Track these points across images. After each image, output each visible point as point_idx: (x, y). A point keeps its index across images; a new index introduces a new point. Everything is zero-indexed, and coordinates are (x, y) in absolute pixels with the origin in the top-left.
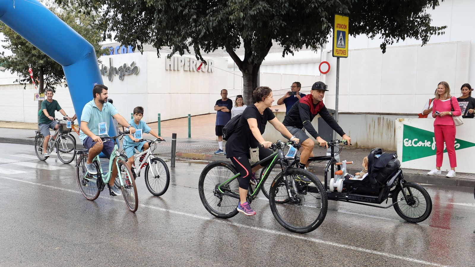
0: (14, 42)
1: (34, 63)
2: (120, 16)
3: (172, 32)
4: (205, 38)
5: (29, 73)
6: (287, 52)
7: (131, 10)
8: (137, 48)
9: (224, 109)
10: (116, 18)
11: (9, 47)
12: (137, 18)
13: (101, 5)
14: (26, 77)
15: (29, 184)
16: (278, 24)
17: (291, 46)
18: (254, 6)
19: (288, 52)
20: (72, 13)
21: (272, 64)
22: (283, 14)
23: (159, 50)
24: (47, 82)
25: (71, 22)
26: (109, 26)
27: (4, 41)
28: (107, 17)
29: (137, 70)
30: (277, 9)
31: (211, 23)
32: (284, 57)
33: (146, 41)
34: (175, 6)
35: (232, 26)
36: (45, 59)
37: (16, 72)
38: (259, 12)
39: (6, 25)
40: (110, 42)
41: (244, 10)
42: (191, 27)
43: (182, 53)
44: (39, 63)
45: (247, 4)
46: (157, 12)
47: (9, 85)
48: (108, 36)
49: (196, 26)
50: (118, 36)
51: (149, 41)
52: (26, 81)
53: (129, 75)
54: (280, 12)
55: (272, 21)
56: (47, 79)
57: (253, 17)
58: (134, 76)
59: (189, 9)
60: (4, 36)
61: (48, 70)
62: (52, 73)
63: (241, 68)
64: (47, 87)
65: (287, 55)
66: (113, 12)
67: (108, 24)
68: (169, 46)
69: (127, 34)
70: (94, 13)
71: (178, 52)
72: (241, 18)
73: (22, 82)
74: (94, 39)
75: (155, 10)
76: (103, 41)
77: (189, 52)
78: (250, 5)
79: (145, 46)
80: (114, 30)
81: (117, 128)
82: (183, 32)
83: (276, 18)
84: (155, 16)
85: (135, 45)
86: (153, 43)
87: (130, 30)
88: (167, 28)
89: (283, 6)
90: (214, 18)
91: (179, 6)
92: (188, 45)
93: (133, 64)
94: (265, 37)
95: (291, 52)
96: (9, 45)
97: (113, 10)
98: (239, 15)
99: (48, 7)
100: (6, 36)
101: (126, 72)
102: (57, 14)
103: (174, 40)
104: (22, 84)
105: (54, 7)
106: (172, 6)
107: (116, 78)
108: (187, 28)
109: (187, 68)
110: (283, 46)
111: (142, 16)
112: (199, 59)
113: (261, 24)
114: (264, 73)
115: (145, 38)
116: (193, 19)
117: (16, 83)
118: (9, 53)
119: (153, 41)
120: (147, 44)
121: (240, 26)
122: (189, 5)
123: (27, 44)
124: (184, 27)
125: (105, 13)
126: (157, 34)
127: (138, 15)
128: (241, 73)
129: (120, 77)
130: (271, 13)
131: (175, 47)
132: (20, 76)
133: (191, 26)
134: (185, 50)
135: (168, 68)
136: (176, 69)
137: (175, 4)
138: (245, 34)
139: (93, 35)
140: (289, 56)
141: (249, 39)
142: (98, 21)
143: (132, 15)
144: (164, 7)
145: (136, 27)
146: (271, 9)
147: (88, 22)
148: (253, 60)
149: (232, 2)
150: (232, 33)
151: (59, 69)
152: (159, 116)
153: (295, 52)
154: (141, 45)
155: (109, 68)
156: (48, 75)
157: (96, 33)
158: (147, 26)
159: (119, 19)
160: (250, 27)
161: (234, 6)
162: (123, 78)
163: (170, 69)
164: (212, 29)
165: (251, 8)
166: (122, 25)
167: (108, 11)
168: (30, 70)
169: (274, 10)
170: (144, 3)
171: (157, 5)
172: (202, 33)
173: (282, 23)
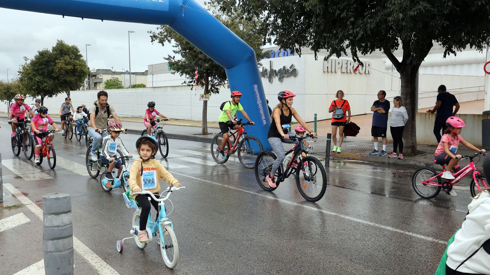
0: (183, 47)
1: (201, 67)
2: (279, 21)
3: (330, 34)
4: (362, 40)
5: (195, 75)
7: (290, 16)
8: (295, 51)
9: (380, 110)
10: (276, 22)
11: (179, 52)
12: (296, 22)
13: (263, 11)
14: (193, 79)
15: (190, 178)
16: (440, 23)
17: (453, 46)
18: (414, 6)
19: (450, 53)
20: (236, 19)
21: (432, 65)
22: (446, 13)
23: (317, 52)
24: (212, 83)
25: (235, 28)
26: (269, 31)
27: (175, 47)
28: (268, 22)
30: (439, 9)
31: (369, 25)
32: (445, 57)
33: (304, 44)
34: (333, 11)
35: (391, 28)
36: (210, 62)
37: (184, 75)
38: (419, 12)
39: (177, 33)
40: (270, 46)
41: (403, 10)
42: (348, 30)
43: (339, 55)
44: (205, 66)
45: (407, 5)
46: (315, 16)
48: (268, 40)
49: (353, 29)
50: (278, 40)
51: (307, 44)
52: (193, 82)
54: (442, 11)
55: (433, 21)
56: (212, 81)
57: (413, 18)
58: (292, 78)
59: (347, 12)
60: (175, 42)
61: (213, 73)
62: (217, 76)
63: (398, 70)
64: (211, 88)
65: (449, 55)
66: (274, 17)
67: (269, 29)
68: (326, 49)
69: (286, 38)
70: (254, 19)
71: (335, 54)
72: (400, 19)
73: (190, 84)
74: (255, 44)
75: (314, 14)
76: (263, 45)
77: (346, 55)
78: (410, 6)
79: (304, 49)
80: (273, 34)
82: (341, 35)
83: (437, 18)
84: (313, 20)
85: (294, 48)
86: (311, 47)
87: (289, 34)
88: (324, 31)
89: (445, 5)
90: (372, 21)
91: (337, 10)
92: (345, 48)
94: (425, 37)
95: (454, 52)
96: (179, 50)
97: (274, 15)
98: (398, 16)
99: (215, 15)
100: (177, 42)
102: (223, 21)
103: (331, 43)
104: (190, 85)
105: (220, 14)
106: (330, 10)
107: (276, 79)
108: (344, 31)
109: (344, 70)
110: (444, 47)
111: (301, 21)
112: (356, 61)
113: (421, 24)
114: (423, 74)
115: (304, 41)
116: (351, 22)
117: (184, 84)
118: (179, 57)
119: (311, 44)
120: (305, 47)
121: (399, 27)
122: (347, 8)
123: (195, 49)
124: (341, 30)
125: (266, 19)
126: (315, 37)
127: (296, 20)
128: (398, 75)
130: (433, 13)
131: (332, 49)
132: (188, 78)
133: (349, 28)
134: (342, 52)
135: (326, 70)
136: (333, 70)
137: (333, 8)
138: (404, 35)
139: (255, 39)
140: (451, 57)
141: (408, 40)
142: (259, 26)
143: (291, 19)
144: (322, 11)
145: (295, 31)
146: (432, 9)
147: (250, 28)
148: (411, 61)
149: (391, 3)
150: (390, 34)
151: (223, 71)
152: (316, 116)
153: (458, 53)
154: (299, 48)
157: (257, 38)
158: (305, 31)
159: (279, 24)
160: (409, 28)
161: (393, 7)
164: (370, 30)
165: (411, 9)
166: (281, 29)
167: (269, 17)
168: (196, 72)
169: (435, 9)
170: (302, 8)
171: (315, 9)
172: (360, 36)
173: (445, 23)
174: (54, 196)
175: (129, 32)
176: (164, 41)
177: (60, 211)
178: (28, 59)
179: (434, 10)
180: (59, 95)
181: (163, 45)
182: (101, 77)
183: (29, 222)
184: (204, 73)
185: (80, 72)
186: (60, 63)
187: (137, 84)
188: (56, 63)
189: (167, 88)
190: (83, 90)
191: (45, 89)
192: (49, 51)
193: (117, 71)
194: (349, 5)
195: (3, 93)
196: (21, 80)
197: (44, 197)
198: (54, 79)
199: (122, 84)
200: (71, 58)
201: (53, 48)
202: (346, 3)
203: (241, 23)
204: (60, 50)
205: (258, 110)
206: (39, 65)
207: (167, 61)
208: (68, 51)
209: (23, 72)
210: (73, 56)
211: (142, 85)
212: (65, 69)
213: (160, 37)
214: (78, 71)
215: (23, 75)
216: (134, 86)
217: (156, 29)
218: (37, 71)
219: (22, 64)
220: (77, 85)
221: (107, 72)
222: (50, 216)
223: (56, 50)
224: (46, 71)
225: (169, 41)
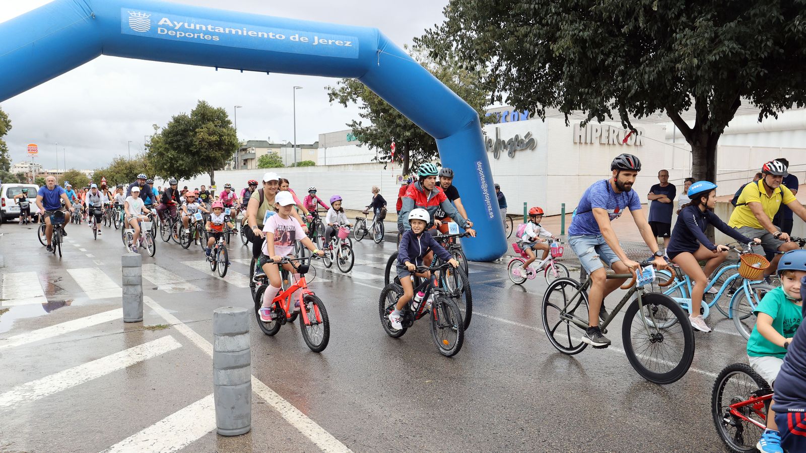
0: (375, 108)
1: (398, 136)
2: (514, 71)
3: (588, 90)
4: (636, 97)
5: (390, 148)
6: (766, 113)
7: (531, 62)
8: (536, 114)
9: (662, 198)
10: (509, 73)
11: (367, 115)
12: (538, 72)
13: (490, 57)
14: (387, 154)
16: (754, 72)
17: (772, 104)
18: (715, 47)
19: (768, 114)
20: (449, 68)
21: (735, 133)
22: (763, 56)
23: (568, 115)
24: (414, 160)
25: (447, 81)
26: (499, 84)
27: (363, 108)
28: (497, 72)
29: (534, 145)
30: (753, 51)
31: (646, 77)
32: (761, 121)
33: (550, 104)
34: (594, 55)
35: (680, 80)
36: (412, 130)
37: (375, 147)
38: (722, 56)
39: (365, 86)
40: (501, 106)
41: (699, 53)
42: (616, 83)
43: (601, 120)
44: (405, 135)
45: (705, 46)
46: (567, 63)
47: (364, 164)
48: (497, 98)
49: (623, 81)
50: (512, 98)
51: (554, 103)
52: (387, 158)
53: (522, 150)
54: (757, 55)
55: (744, 68)
56: (413, 156)
57: (714, 65)
58: (529, 151)
59: (614, 57)
60: (363, 102)
61: (416, 145)
62: (421, 149)
63: (689, 140)
64: (413, 167)
65: (767, 118)
66: (506, 65)
67: (498, 82)
68: (582, 110)
69: (524, 95)
70: (478, 68)
71: (596, 118)
72: (694, 66)
73: (382, 161)
74: (477, 103)
75: (565, 60)
76: (489, 104)
77: (611, 118)
78: (709, 47)
79: (549, 110)
80: (506, 90)
81: (504, 222)
82: (604, 90)
83: (750, 64)
84: (564, 69)
85: (534, 109)
86: (559, 107)
87: (528, 89)
88: (580, 84)
89: (763, 45)
90: (652, 69)
91: (600, 54)
92: (610, 108)
93: (529, 134)
94: (731, 92)
95: (774, 114)
96: (368, 113)
97: (506, 62)
98: (691, 62)
99: (419, 62)
100: (365, 101)
101: (518, 146)
102: (430, 71)
103: (590, 101)
104: (382, 163)
105: (427, 62)
106: (589, 54)
107: (504, 154)
108: (610, 84)
109: (604, 140)
110: (757, 106)
111: (545, 70)
112: (626, 128)
113: (726, 74)
115: (549, 100)
116: (620, 71)
117: (375, 161)
118: (367, 123)
119: (559, 103)
120: (551, 108)
121: (692, 78)
122: (614, 51)
123: (391, 111)
124: (605, 83)
125: (495, 67)
126: (566, 94)
127: (539, 68)
128: (689, 147)
129: (510, 153)
130: (743, 57)
131: (592, 111)
132: (380, 152)
133: (617, 81)
134: (606, 114)
135: (577, 140)
136: (588, 141)
137: (594, 51)
138: (699, 89)
139: (476, 97)
140: (769, 120)
141: (704, 97)
142: (485, 78)
143: (532, 69)
144: (578, 56)
145: (537, 84)
146: (743, 51)
147: (471, 80)
148: (710, 128)
149: (681, 44)
150: (678, 88)
152: (563, 207)
153: (779, 114)
154: (542, 109)
155: (495, 140)
156: (414, 151)
157: (479, 94)
158: (552, 83)
159: (513, 75)
160: (707, 78)
161: (684, 49)
162: (513, 154)
163: (580, 142)
164: (648, 84)
165: (710, 52)
166: (517, 82)
167: (499, 64)
168: (392, 144)
169: (748, 52)
170: (549, 52)
171: (568, 53)
172: (633, 91)
173: (761, 71)
174: (226, 311)
175: (294, 87)
176: (347, 100)
177: (235, 332)
178: (159, 128)
179: (745, 53)
180: (199, 176)
181: (346, 106)
182: (253, 152)
183: (181, 348)
184: (404, 145)
185: (228, 144)
186: (202, 133)
187: (303, 160)
188: (196, 133)
189: (347, 166)
190: (229, 169)
191: (180, 168)
192: (187, 116)
193: (275, 143)
194: (617, 47)
195: (125, 174)
196: (149, 156)
197: (214, 311)
198: (193, 154)
199: (282, 161)
200: (216, 126)
201: (193, 111)
202: (612, 45)
203: (456, 74)
204: (202, 114)
205: (483, 197)
206: (174, 136)
207: (351, 128)
208: (212, 116)
209: (152, 146)
210: (218, 123)
211: (310, 163)
212: (208, 141)
213: (342, 95)
214: (225, 143)
215: (152, 150)
216: (300, 165)
217: (336, 83)
218: (170, 143)
219: (149, 135)
220: (221, 164)
221: (262, 144)
222: (222, 338)
223: (196, 115)
224: (183, 144)
225: (354, 100)
